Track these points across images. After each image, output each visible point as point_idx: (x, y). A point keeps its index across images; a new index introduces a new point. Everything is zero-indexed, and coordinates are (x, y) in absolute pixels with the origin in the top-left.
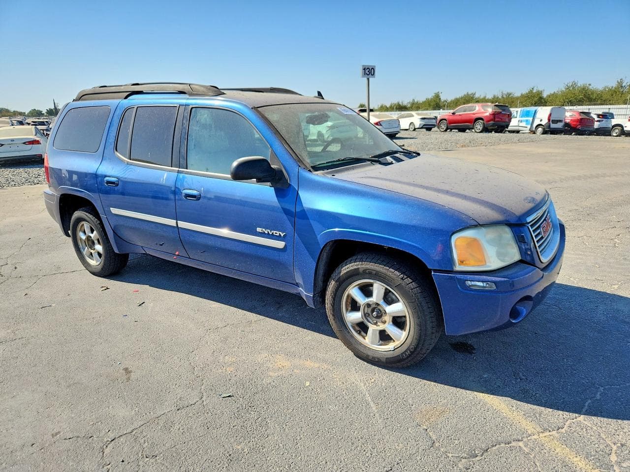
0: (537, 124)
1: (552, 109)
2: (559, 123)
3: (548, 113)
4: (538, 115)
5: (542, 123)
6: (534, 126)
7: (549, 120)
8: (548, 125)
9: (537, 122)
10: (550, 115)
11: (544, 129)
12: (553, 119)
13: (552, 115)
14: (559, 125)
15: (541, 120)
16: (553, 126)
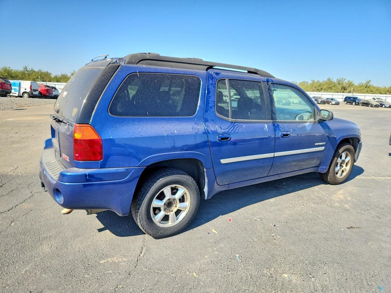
0: (23, 92)
1: (31, 82)
2: (37, 91)
3: (30, 85)
4: (22, 86)
5: (26, 91)
6: (21, 92)
7: (31, 89)
8: (31, 92)
9: (22, 91)
10: (31, 86)
11: (29, 94)
12: (33, 89)
13: (32, 86)
14: (36, 93)
15: (25, 89)
16: (34, 93)
